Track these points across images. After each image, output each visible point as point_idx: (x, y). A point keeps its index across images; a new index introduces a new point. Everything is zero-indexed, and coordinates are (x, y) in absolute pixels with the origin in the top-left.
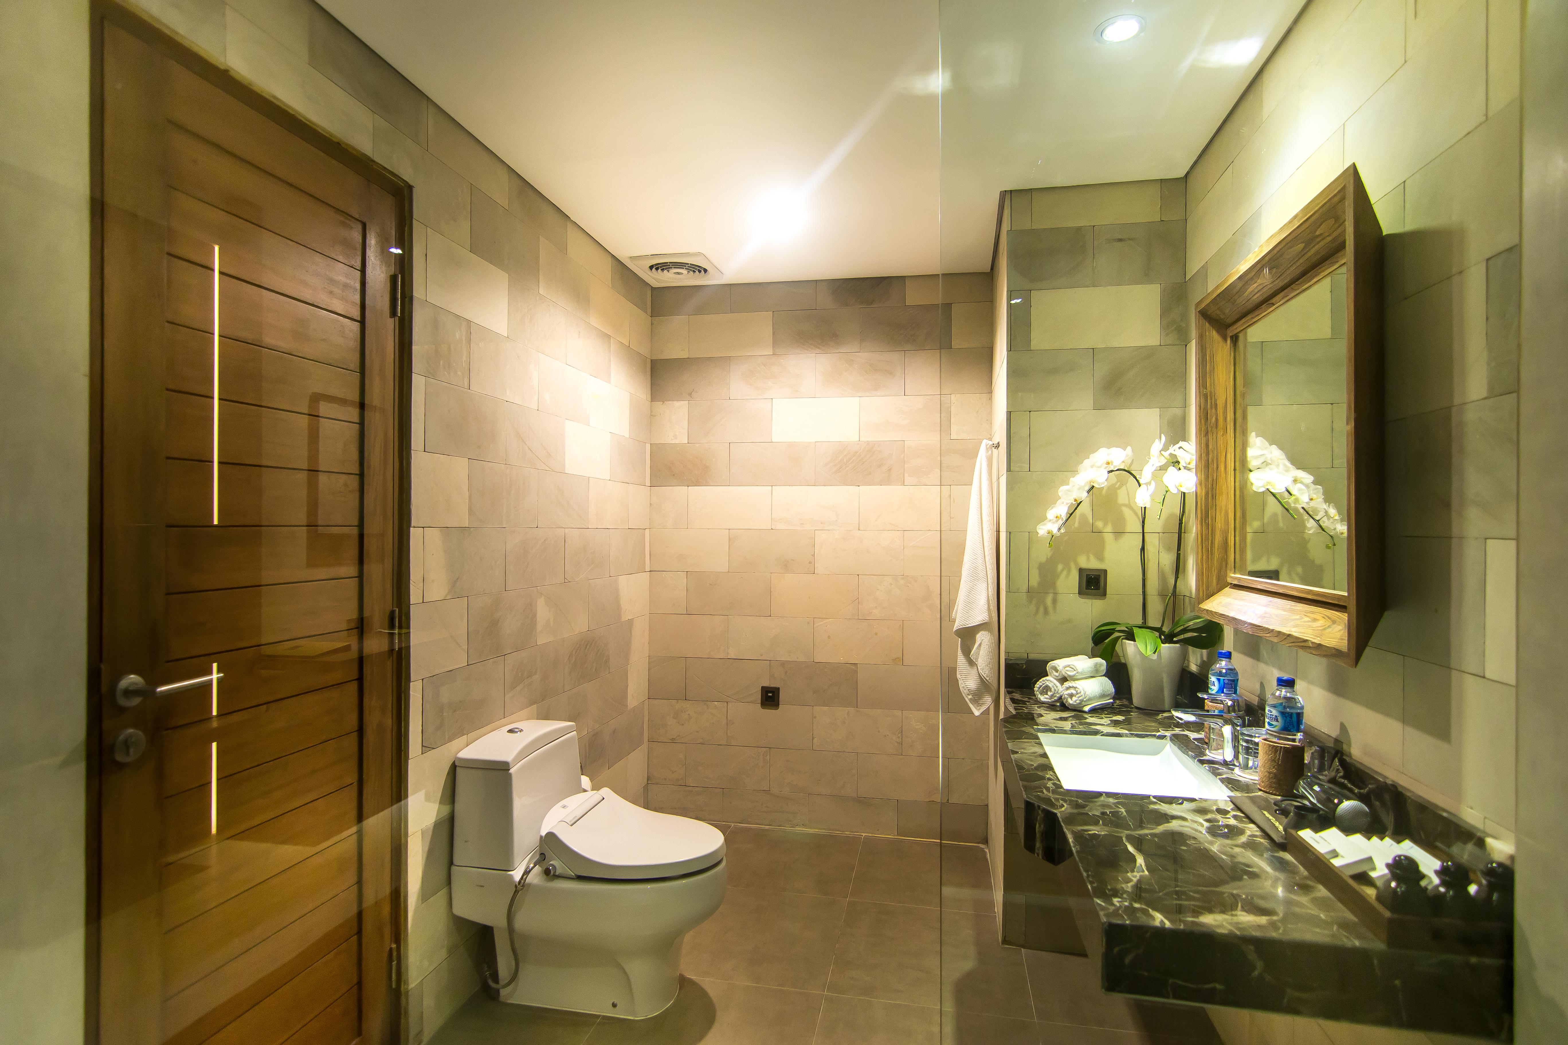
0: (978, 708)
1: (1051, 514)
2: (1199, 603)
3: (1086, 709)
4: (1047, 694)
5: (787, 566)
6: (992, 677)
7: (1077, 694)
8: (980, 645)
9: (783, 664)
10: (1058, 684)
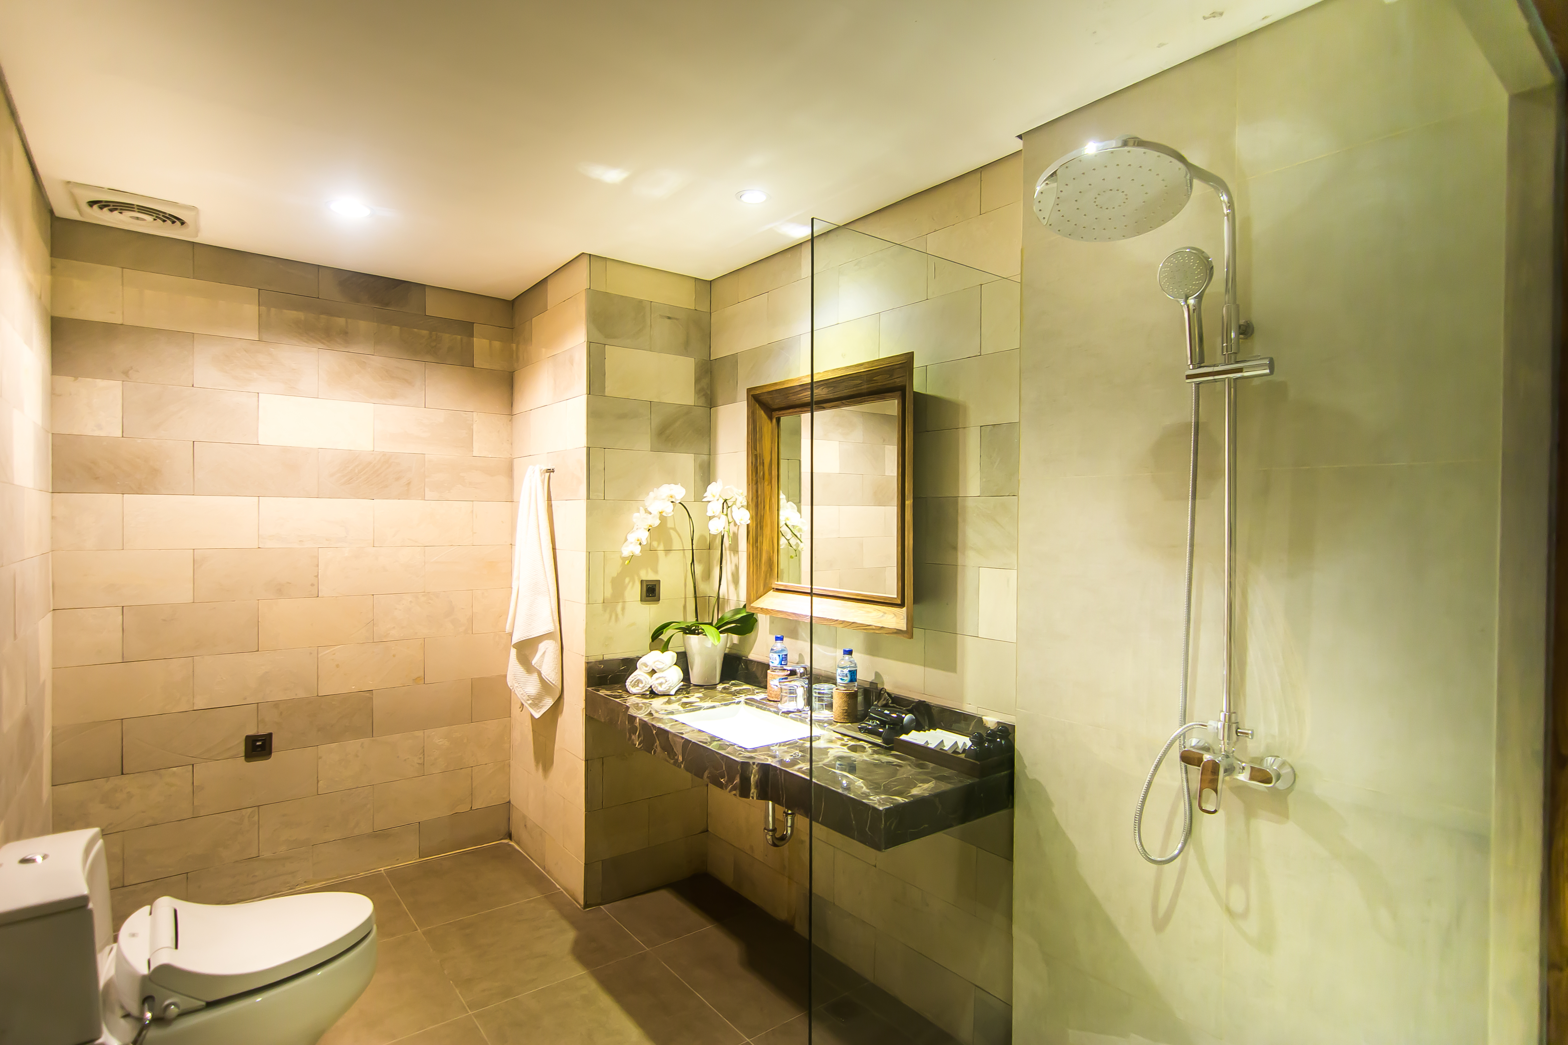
0: (538, 710)
1: (632, 537)
2: (751, 604)
3: (673, 692)
4: (638, 686)
5: (280, 590)
6: (557, 680)
7: (666, 681)
8: (544, 653)
9: (276, 704)
10: (648, 676)
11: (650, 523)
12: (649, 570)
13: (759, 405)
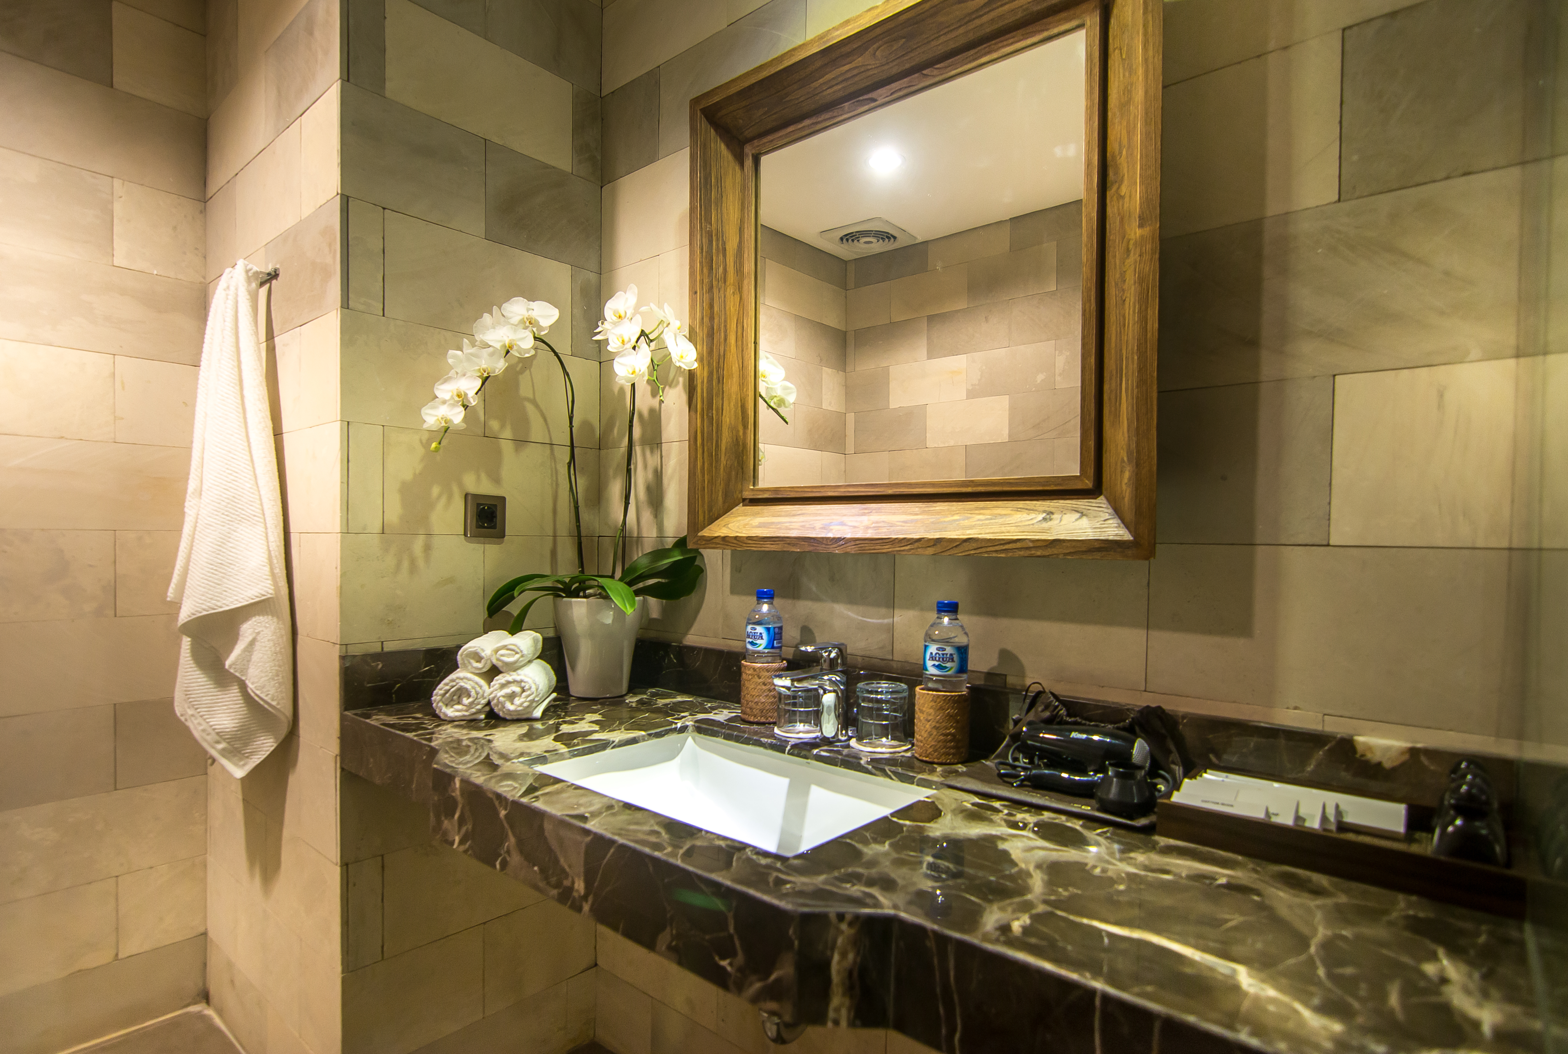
0: (242, 763)
2: (699, 531)
3: (538, 713)
4: (459, 703)
6: (283, 698)
7: (523, 691)
8: (252, 643)
10: (482, 682)
11: (484, 366)
12: (483, 476)
13: (716, 130)
